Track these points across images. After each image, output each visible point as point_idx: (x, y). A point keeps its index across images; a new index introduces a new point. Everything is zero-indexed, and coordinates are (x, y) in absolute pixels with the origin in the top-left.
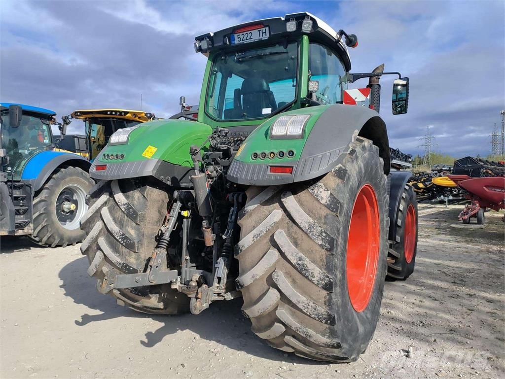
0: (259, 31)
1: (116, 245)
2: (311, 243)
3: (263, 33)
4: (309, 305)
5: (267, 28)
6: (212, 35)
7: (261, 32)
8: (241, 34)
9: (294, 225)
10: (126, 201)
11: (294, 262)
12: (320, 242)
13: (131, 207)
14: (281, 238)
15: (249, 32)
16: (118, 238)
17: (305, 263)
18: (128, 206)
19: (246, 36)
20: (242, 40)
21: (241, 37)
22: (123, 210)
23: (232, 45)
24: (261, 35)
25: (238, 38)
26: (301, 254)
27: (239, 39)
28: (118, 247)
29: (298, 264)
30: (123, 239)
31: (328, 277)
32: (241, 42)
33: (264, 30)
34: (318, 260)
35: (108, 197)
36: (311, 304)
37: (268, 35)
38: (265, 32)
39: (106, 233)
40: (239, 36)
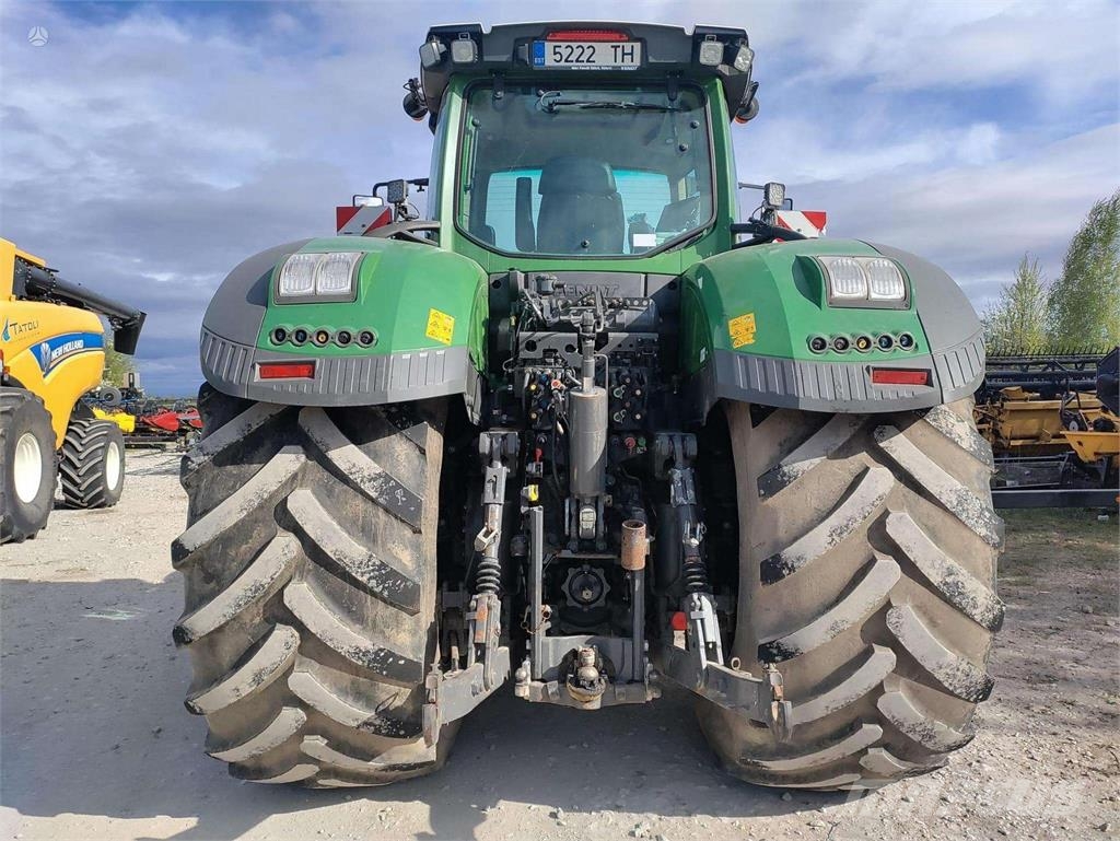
0: (616, 47)
1: (350, 599)
2: (966, 533)
3: (624, 54)
4: (958, 670)
5: (637, 46)
6: (486, 30)
7: (619, 51)
8: (564, 44)
9: (922, 500)
10: (376, 469)
11: (935, 579)
12: (983, 531)
13: (398, 486)
14: (903, 529)
15: (590, 44)
16: (364, 579)
17: (961, 578)
18: (387, 482)
19: (577, 52)
20: (566, 61)
21: (565, 53)
22: (373, 494)
23: (536, 68)
24: (619, 58)
25: (555, 53)
26: (950, 561)
27: (558, 57)
28: (362, 606)
29: (946, 584)
30: (382, 579)
31: (999, 603)
32: (563, 63)
33: (628, 46)
34: (982, 569)
35: (303, 458)
36: (964, 666)
37: (637, 62)
38: (632, 54)
39: (311, 567)
40: (557, 50)
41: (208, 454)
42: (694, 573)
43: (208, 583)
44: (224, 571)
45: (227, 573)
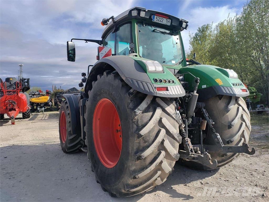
0: (167, 20)
3: (168, 22)
5: (170, 20)
6: (147, 10)
8: (158, 17)
13: (177, 115)
15: (163, 18)
16: (176, 137)
18: (175, 115)
19: (160, 19)
22: (175, 118)
23: (153, 21)
24: (167, 22)
25: (156, 18)
27: (157, 19)
30: (178, 137)
32: (157, 21)
33: (169, 20)
35: (161, 110)
37: (170, 24)
38: (169, 22)
39: (166, 136)
40: (157, 18)
41: (141, 110)
42: (214, 129)
43: (145, 143)
44: (149, 139)
45: (150, 140)
